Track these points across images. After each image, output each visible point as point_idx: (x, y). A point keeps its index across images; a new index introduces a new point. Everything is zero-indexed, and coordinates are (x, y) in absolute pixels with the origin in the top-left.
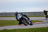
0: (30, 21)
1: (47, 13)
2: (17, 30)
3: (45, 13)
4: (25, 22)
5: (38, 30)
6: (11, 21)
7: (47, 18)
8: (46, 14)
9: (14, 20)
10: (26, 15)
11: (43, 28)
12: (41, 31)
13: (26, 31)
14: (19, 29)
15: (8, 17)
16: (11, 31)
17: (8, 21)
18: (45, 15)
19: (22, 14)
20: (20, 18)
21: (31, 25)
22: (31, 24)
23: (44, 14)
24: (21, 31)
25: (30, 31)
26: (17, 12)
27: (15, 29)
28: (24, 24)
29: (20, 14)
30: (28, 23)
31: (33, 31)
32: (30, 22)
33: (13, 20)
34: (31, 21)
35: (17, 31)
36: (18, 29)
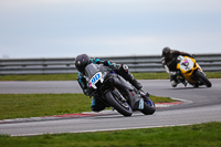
0: (143, 96)
1: (179, 61)
2: (57, 138)
3: (167, 61)
4: (120, 99)
5: (151, 139)
6: (28, 96)
7: (177, 82)
8: (173, 67)
9: (42, 95)
10: (126, 67)
11: (176, 128)
12: (165, 143)
13: (96, 143)
14: (65, 134)
15: (13, 77)
16: (29, 143)
17: (13, 96)
18: (167, 69)
19: (106, 64)
20: (98, 84)
21: (146, 114)
22: (148, 111)
23: (165, 64)
24: (73, 144)
25: (116, 143)
26: (84, 56)
27: (47, 136)
28: (116, 108)
29: (98, 63)
30: (133, 104)
31: (128, 142)
32: (142, 101)
33: (37, 95)
34: (148, 95)
35: (53, 143)
36: (59, 135)
